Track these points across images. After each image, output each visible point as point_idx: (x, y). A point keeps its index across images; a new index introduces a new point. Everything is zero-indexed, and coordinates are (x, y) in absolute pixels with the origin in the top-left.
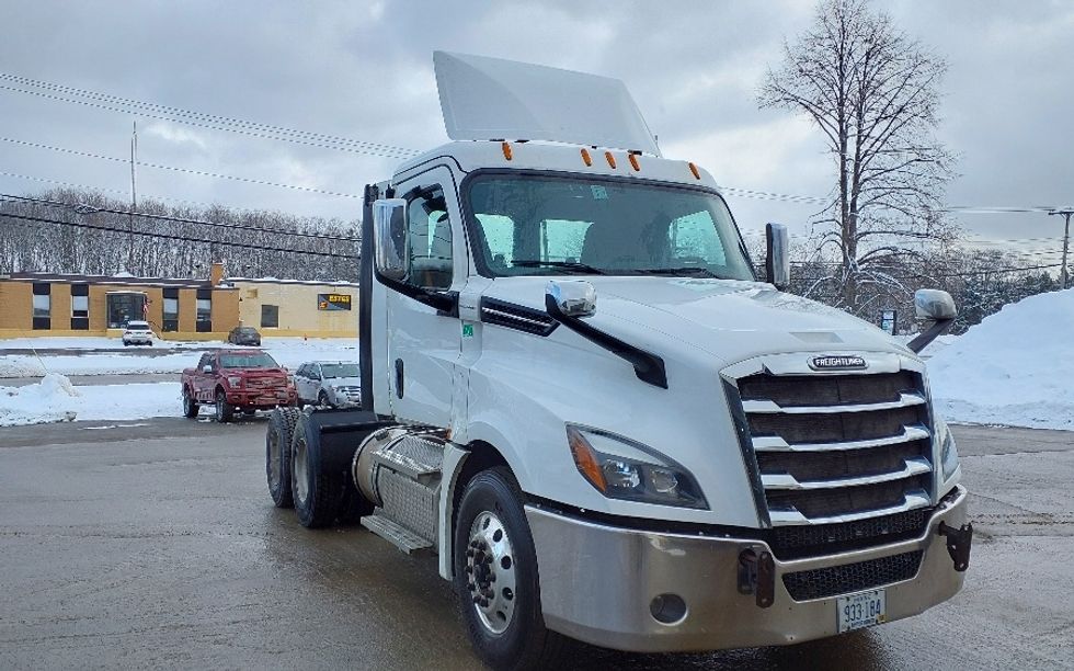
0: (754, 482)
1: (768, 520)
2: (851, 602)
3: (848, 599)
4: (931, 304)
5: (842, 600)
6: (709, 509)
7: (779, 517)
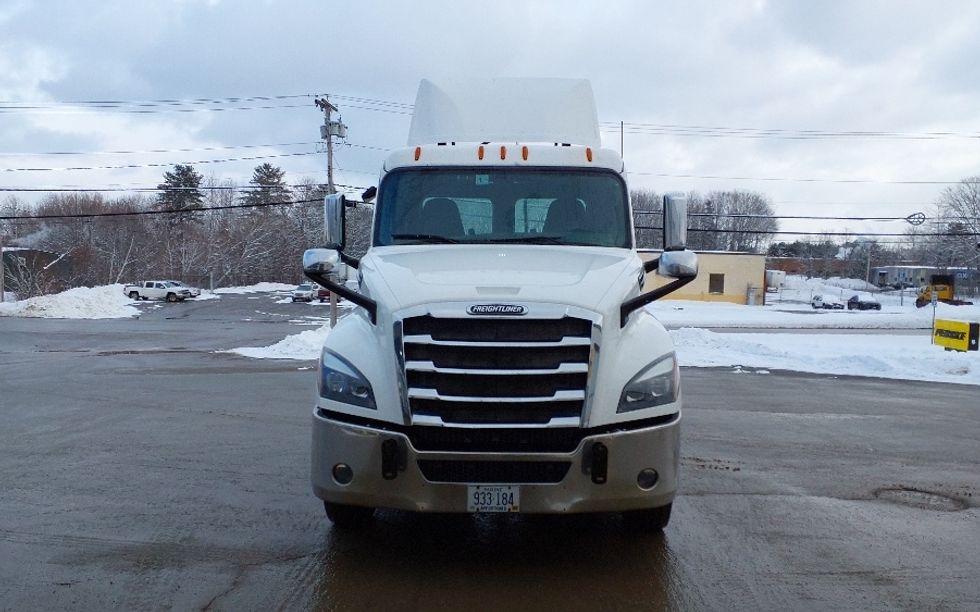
0: (403, 391)
1: (409, 420)
2: (481, 490)
3: (478, 487)
4: (671, 266)
5: (472, 488)
6: (376, 408)
7: (419, 419)
